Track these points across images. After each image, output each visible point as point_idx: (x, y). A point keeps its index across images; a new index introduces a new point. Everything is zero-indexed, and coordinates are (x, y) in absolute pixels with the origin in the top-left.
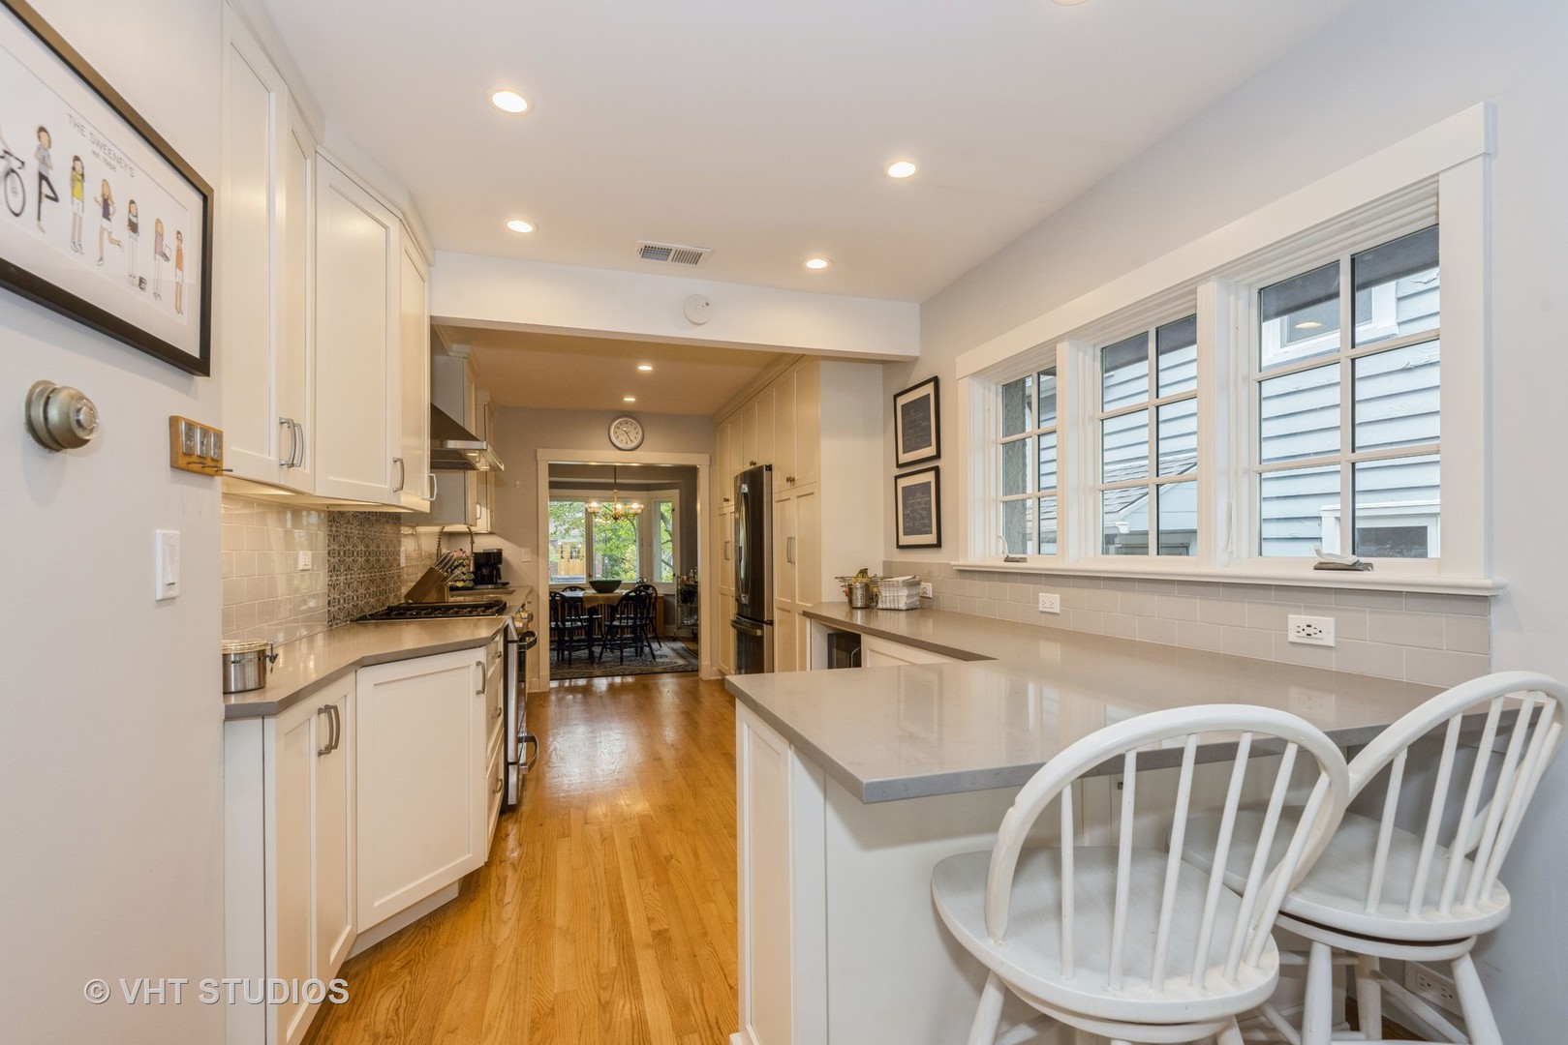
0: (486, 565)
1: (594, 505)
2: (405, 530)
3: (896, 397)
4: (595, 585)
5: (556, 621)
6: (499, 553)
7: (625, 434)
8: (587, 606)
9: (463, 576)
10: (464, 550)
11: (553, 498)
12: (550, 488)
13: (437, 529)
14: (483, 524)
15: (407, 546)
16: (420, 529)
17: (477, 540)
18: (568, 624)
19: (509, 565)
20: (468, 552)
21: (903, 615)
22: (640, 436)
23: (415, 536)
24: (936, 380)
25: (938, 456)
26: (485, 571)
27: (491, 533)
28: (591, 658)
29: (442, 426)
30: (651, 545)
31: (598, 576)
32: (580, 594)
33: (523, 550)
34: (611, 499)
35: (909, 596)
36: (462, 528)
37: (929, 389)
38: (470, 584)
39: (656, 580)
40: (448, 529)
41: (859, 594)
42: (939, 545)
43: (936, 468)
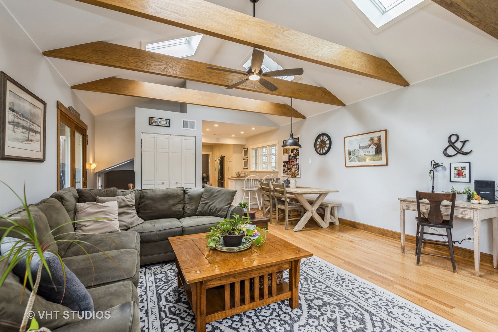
3: (243, 149)
24: (247, 148)
25: (248, 157)
35: (244, 175)
41: (238, 175)
42: (248, 168)
43: (248, 159)
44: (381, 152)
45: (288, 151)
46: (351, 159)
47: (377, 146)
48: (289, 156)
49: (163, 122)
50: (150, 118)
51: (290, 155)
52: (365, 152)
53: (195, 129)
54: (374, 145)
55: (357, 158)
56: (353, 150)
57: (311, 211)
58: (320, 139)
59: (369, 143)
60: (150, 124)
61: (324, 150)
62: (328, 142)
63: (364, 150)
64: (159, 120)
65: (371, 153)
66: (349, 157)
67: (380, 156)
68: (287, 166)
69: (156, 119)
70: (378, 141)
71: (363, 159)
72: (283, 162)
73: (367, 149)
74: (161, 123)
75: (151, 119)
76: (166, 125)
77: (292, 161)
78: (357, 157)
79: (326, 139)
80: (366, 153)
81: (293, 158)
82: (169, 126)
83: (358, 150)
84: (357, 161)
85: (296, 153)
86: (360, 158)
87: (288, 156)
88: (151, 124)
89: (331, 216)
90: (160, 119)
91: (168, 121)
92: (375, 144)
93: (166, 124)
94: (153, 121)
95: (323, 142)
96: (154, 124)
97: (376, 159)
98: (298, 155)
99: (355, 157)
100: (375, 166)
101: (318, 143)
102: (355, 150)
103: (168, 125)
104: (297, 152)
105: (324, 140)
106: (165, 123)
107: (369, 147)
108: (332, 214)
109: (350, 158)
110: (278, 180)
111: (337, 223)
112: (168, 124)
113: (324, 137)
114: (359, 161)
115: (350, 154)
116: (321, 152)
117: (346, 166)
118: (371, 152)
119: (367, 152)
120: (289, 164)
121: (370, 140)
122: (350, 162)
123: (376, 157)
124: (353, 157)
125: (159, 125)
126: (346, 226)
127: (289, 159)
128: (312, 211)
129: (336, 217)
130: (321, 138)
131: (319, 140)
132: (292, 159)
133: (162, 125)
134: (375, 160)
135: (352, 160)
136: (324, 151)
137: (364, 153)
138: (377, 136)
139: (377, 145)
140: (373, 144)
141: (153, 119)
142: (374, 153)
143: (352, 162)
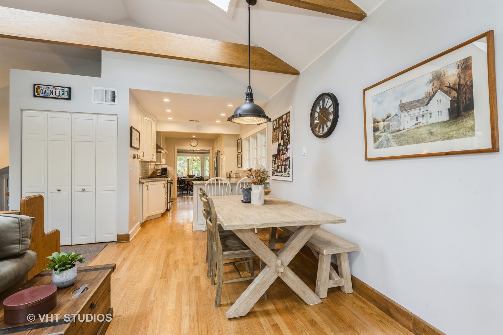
0: (164, 171)
1: (188, 158)
2: (149, 164)
3: (238, 140)
4: (189, 176)
5: (179, 184)
6: (166, 168)
7: (194, 143)
8: (186, 181)
9: (159, 173)
10: (160, 167)
11: (178, 155)
12: (178, 153)
13: (155, 163)
14: (163, 163)
15: (150, 167)
16: (151, 163)
17: (162, 165)
18: (182, 185)
19: (168, 171)
20: (160, 168)
21: (234, 179)
22: (197, 144)
23: (150, 164)
24: (241, 139)
25: (241, 152)
26: (164, 172)
27: (165, 164)
28: (187, 193)
29: (158, 147)
30: (204, 167)
31: (191, 174)
32: (185, 178)
33: (172, 168)
34: (193, 156)
35: (235, 175)
36: (159, 163)
37: (240, 140)
38: (161, 175)
39: (205, 176)
40: (156, 163)
41: (228, 175)
42: (241, 167)
43: (241, 154)
44: (472, 108)
45: (278, 137)
46: (380, 139)
47: (454, 94)
48: (279, 145)
49: (58, 93)
50: (35, 85)
51: (279, 143)
52: (417, 118)
53: (116, 103)
54: (446, 92)
55: (394, 136)
56: (385, 117)
57: (273, 267)
58: (319, 105)
59: (429, 89)
60: (35, 96)
61: (325, 127)
62: (332, 110)
63: (415, 112)
64: (51, 89)
65: (436, 119)
66: (374, 136)
67: (467, 123)
68: (276, 163)
69: (45, 87)
70: (460, 78)
71: (412, 137)
72: (272, 156)
73: (423, 109)
74: (54, 94)
75: (36, 87)
76: (63, 96)
77: (283, 154)
78: (395, 134)
79: (329, 103)
80: (420, 120)
81: (284, 148)
82: (70, 99)
83: (397, 115)
84: (394, 144)
85: (286, 138)
86: (402, 135)
87: (277, 145)
88: (36, 94)
89: (334, 274)
90: (51, 87)
91: (68, 90)
92: (449, 87)
93: (63, 94)
94: (39, 91)
95: (324, 110)
96: (41, 95)
97: (451, 134)
98: (289, 143)
99: (389, 135)
100: (448, 154)
101: (317, 115)
102: (388, 117)
103: (67, 97)
104: (288, 137)
105: (325, 106)
106: (61, 92)
107: (430, 100)
108: (335, 267)
109: (376, 139)
110: (268, 185)
111: (348, 289)
112: (68, 94)
113: (326, 100)
114: (400, 144)
115: (376, 129)
116: (321, 132)
117: (368, 157)
118: (435, 114)
119: (423, 116)
120: (279, 159)
121: (430, 80)
122: (377, 147)
123: (453, 127)
124: (383, 136)
125: (51, 96)
126: (369, 303)
127: (279, 150)
128: (277, 266)
129: (344, 275)
130: (321, 103)
131: (318, 110)
132: (282, 150)
133: (56, 97)
134: (448, 138)
135: (381, 142)
136: (326, 130)
137: (415, 121)
138: (457, 63)
139: (455, 89)
140: (442, 90)
141: (39, 87)
142: (445, 117)
143: (382, 147)
